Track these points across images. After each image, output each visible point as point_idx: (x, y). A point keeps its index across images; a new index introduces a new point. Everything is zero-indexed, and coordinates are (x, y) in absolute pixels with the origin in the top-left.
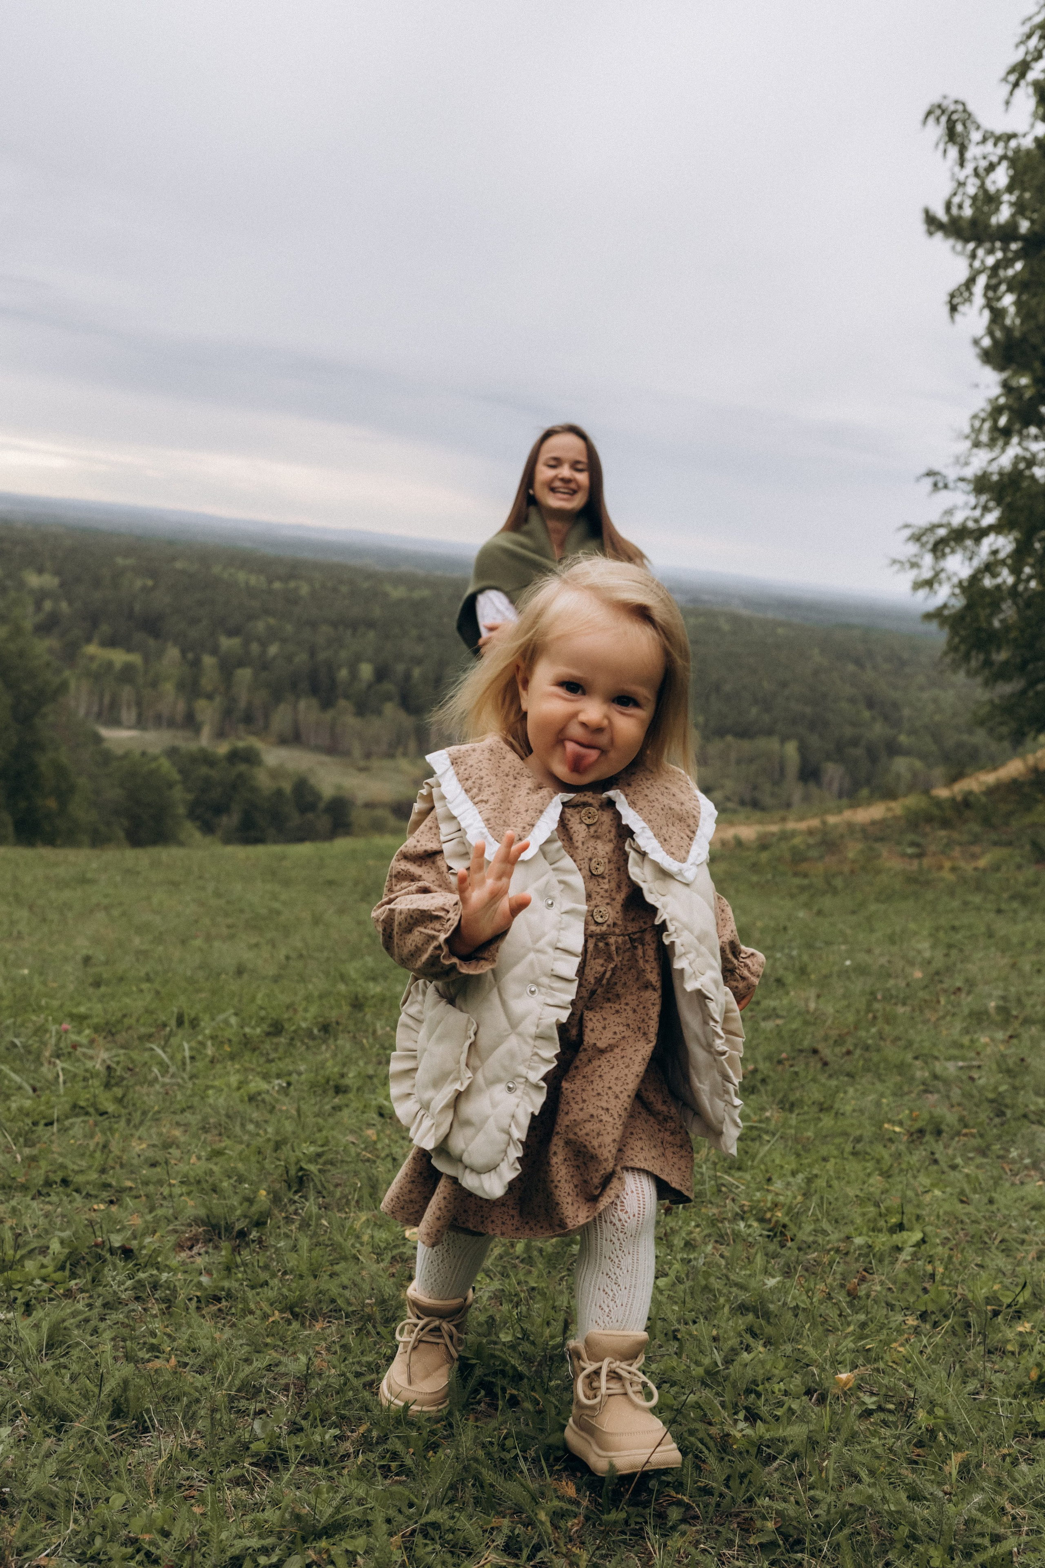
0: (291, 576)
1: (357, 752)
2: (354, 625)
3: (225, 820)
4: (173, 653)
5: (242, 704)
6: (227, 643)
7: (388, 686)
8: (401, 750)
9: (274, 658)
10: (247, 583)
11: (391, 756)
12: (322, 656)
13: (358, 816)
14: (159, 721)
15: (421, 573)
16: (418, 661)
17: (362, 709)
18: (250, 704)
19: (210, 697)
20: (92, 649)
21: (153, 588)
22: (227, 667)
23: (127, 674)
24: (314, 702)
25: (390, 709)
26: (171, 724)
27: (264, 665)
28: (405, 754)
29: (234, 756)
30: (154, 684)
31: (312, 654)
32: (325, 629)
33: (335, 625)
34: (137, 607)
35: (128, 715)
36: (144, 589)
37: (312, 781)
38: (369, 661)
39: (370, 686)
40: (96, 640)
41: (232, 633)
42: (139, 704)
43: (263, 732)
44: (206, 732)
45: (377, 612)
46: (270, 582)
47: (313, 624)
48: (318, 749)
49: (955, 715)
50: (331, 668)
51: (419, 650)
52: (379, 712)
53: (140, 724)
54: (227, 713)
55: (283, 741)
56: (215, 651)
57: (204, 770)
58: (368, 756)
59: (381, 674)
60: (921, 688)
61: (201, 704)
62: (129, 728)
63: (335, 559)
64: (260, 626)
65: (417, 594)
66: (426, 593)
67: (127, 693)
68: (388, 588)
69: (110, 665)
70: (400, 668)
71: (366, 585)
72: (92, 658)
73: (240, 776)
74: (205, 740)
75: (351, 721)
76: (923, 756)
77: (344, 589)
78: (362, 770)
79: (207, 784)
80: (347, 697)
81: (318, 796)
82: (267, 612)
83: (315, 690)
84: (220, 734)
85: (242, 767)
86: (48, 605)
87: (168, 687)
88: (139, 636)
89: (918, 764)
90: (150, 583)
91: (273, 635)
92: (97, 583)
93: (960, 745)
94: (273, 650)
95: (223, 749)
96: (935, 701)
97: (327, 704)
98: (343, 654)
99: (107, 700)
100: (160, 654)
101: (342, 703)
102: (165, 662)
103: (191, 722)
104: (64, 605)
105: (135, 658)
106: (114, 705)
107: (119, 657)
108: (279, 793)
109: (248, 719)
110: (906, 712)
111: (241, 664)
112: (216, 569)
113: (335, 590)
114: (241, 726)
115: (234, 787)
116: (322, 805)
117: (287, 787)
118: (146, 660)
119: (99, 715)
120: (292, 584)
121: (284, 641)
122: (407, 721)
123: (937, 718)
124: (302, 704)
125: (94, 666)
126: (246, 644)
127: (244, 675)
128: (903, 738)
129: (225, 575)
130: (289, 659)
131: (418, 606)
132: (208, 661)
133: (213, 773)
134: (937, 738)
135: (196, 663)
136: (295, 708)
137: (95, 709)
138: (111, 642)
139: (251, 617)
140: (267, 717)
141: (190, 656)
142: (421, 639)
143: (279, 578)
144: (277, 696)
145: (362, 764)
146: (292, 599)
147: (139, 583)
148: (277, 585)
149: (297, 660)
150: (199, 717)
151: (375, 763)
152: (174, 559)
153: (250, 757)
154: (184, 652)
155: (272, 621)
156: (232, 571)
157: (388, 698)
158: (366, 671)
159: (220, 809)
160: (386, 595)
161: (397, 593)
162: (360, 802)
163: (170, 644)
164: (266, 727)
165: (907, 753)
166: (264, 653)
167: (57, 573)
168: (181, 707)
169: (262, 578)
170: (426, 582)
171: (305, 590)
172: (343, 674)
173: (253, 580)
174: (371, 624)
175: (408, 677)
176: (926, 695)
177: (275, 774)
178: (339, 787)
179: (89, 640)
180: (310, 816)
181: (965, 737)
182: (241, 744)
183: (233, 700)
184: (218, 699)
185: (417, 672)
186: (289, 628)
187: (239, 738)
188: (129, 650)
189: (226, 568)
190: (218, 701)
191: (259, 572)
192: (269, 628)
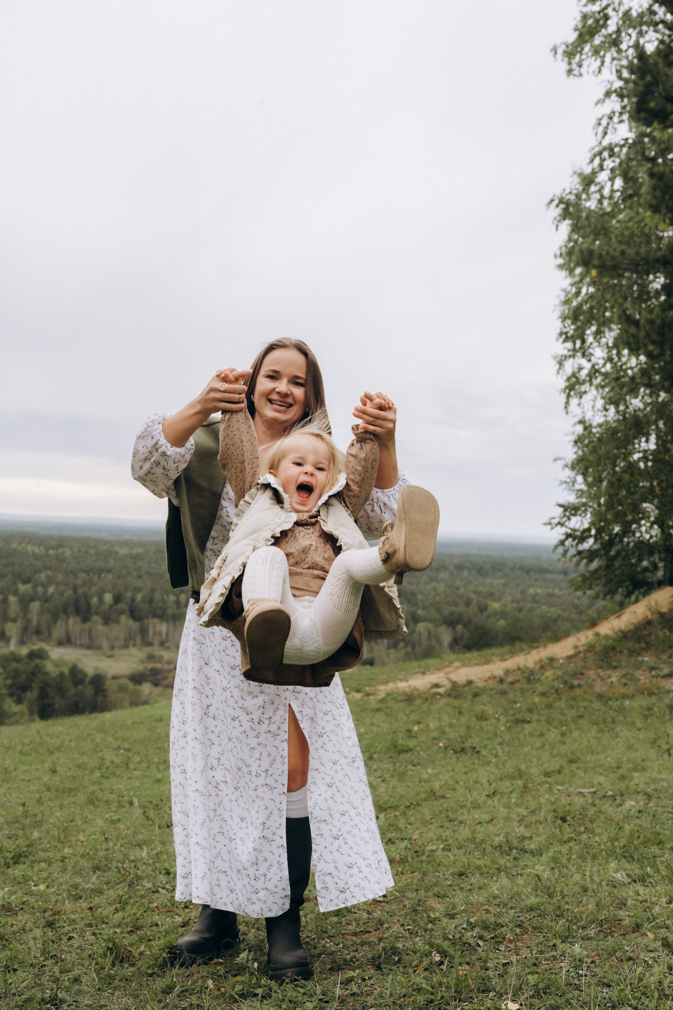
0: (60, 546)
1: (106, 645)
2: (100, 572)
3: (29, 694)
5: (34, 623)
6: (23, 588)
7: (122, 606)
8: (132, 643)
9: (53, 594)
10: (33, 552)
11: (126, 647)
12: (81, 591)
13: (111, 685)
15: (136, 539)
16: (139, 590)
17: (107, 620)
18: (39, 623)
19: (14, 621)
22: (25, 602)
24: (78, 619)
25: (124, 619)
27: (47, 599)
28: (134, 645)
29: (32, 655)
31: (75, 589)
32: (81, 575)
33: (87, 572)
37: (80, 666)
38: (110, 592)
39: (111, 607)
41: (25, 582)
43: (48, 639)
44: (13, 641)
45: (112, 563)
46: (47, 550)
47: (74, 573)
48: (81, 646)
49: (446, 597)
50: (87, 598)
51: (139, 583)
52: (117, 622)
54: (25, 629)
55: (60, 643)
56: (16, 593)
57: (14, 665)
58: (112, 648)
59: (117, 599)
60: (426, 583)
61: (9, 625)
63: (85, 535)
64: (42, 576)
65: (135, 551)
66: (140, 550)
68: (118, 549)
70: (129, 594)
71: (104, 548)
73: (37, 666)
74: (13, 646)
75: (101, 628)
76: (432, 621)
77: (92, 551)
78: (109, 657)
79: (16, 674)
80: (97, 614)
81: (85, 675)
82: (46, 568)
83: (78, 612)
84: (22, 642)
85: (38, 661)
89: (430, 626)
91: (50, 581)
93: (452, 613)
94: (51, 590)
95: (24, 651)
96: (434, 589)
97: (86, 619)
98: (94, 589)
101: (95, 618)
103: (3, 637)
108: (62, 674)
109: (38, 632)
110: (420, 597)
111: (32, 600)
112: (14, 545)
113: (86, 552)
114: (34, 637)
115: (33, 673)
116: (87, 680)
117: (66, 671)
120: (60, 551)
121: (58, 584)
122: (135, 626)
123: (437, 599)
124: (71, 621)
126: (35, 587)
127: (35, 606)
128: (420, 612)
129: (20, 548)
130: (62, 595)
131: (136, 558)
132: (12, 599)
133: (19, 666)
134: (439, 611)
135: (5, 601)
136: (67, 624)
139: (36, 572)
140: (49, 630)
141: (1, 597)
142: (139, 577)
143: (52, 548)
144: (55, 617)
145: (109, 653)
146: (61, 559)
148: (51, 552)
149: (66, 595)
150: (8, 633)
151: (117, 652)
153: (40, 655)
155: (49, 573)
156: (24, 545)
157: (122, 613)
158: (108, 598)
159: (24, 688)
160: (117, 553)
161: (123, 551)
162: (109, 676)
164: (50, 635)
165: (424, 620)
166: (45, 592)
169: (42, 548)
170: (141, 544)
171: (68, 553)
172: (95, 600)
173: (36, 550)
174: (110, 571)
175: (133, 600)
176: (429, 587)
177: (57, 664)
178: (97, 669)
180: (80, 687)
181: (454, 608)
182: (35, 648)
183: (29, 621)
184: (19, 621)
185: (139, 597)
186: (60, 577)
187: (33, 644)
189: (20, 544)
190: (19, 622)
191: (40, 545)
192: (48, 577)
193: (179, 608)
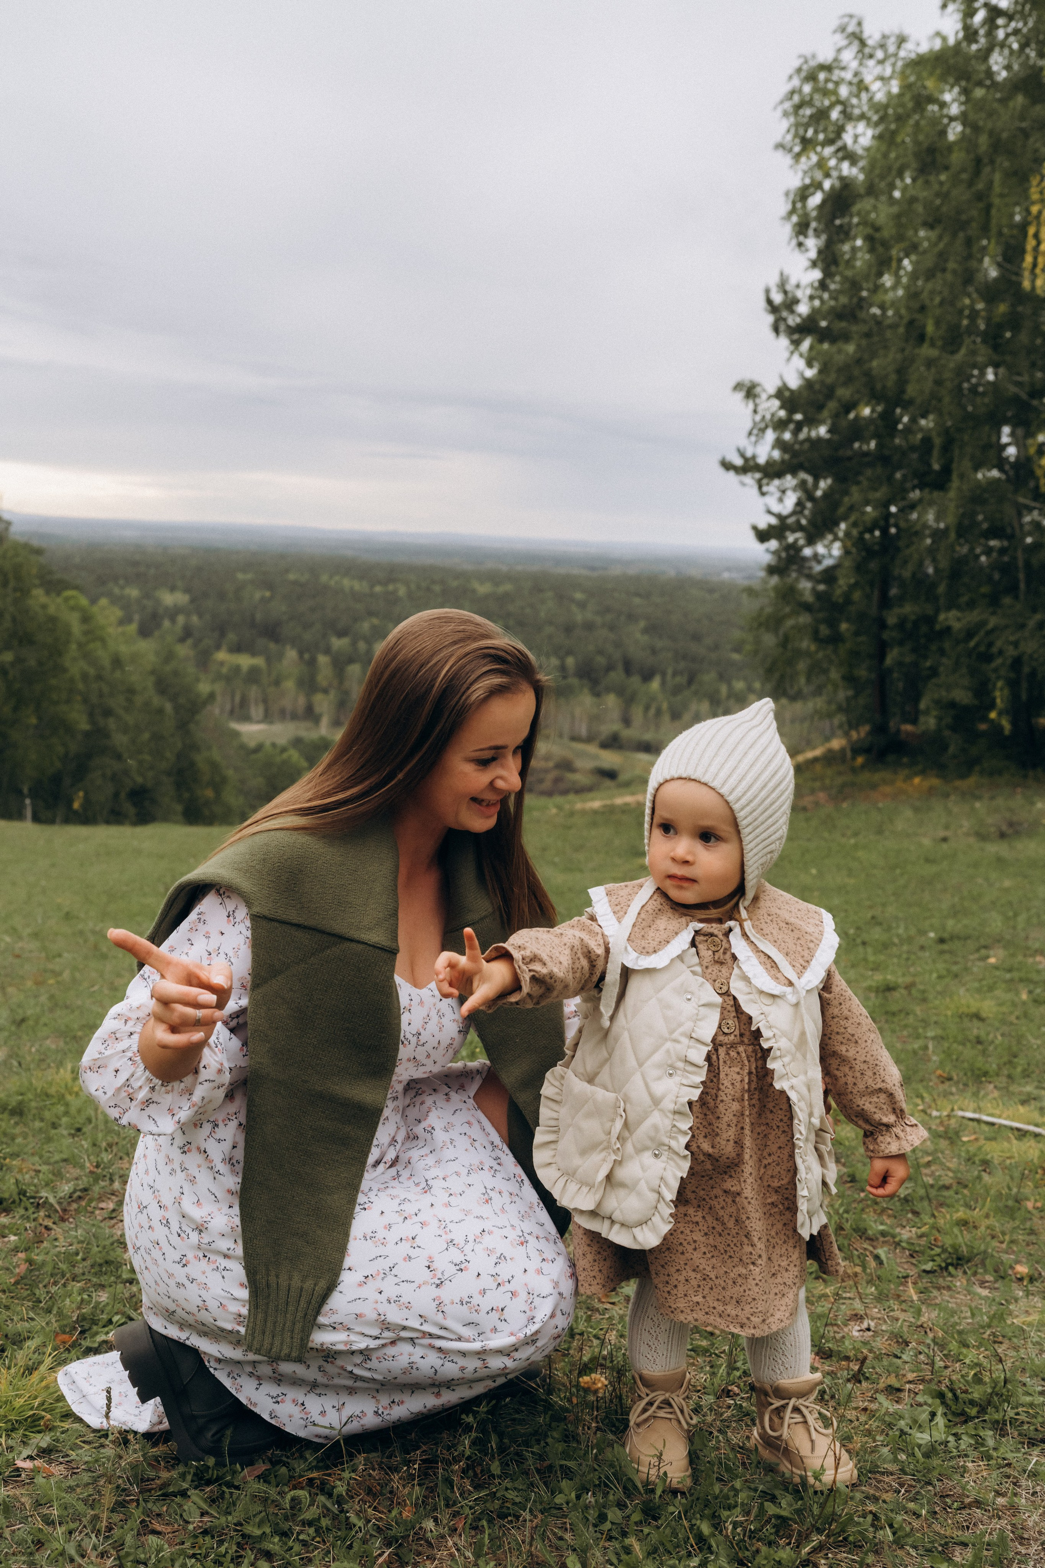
0: (390, 580)
4: (291, 654)
6: (338, 643)
10: (352, 588)
14: (283, 715)
15: (504, 568)
19: (325, 691)
20: (222, 655)
21: (272, 598)
22: (340, 664)
23: (253, 676)
26: (294, 717)
30: (277, 683)
34: (259, 617)
35: (257, 711)
36: (263, 599)
40: (224, 647)
41: (341, 634)
42: (265, 701)
44: (325, 721)
46: (372, 587)
53: (267, 718)
54: (342, 704)
56: (327, 651)
61: (318, 698)
62: (259, 722)
63: (428, 561)
64: (365, 626)
65: (501, 589)
66: (508, 587)
67: (254, 692)
68: (476, 585)
69: (237, 669)
71: (455, 584)
72: (222, 664)
74: (324, 729)
77: (437, 588)
82: (371, 614)
84: (337, 723)
86: (181, 619)
87: (289, 685)
88: (261, 642)
90: (268, 594)
91: (377, 633)
92: (222, 596)
99: (237, 699)
100: (280, 656)
102: (285, 662)
103: (310, 714)
104: (195, 619)
105: (259, 661)
106: (244, 702)
107: (245, 661)
111: (351, 661)
112: (324, 578)
113: (428, 589)
118: (269, 660)
119: (232, 712)
120: (391, 587)
125: (224, 670)
126: (354, 643)
127: (354, 669)
129: (332, 583)
131: (502, 600)
132: (323, 659)
135: (312, 663)
137: (228, 707)
138: (237, 649)
139: (355, 620)
141: (307, 656)
143: (379, 583)
146: (392, 601)
147: (258, 595)
148: (378, 589)
150: (317, 709)
152: (287, 571)
154: (301, 653)
155: (375, 621)
156: (337, 578)
160: (474, 591)
161: (484, 589)
163: (288, 647)
167: (187, 590)
168: (302, 701)
169: (365, 584)
170: (509, 577)
171: (402, 591)
173: (357, 586)
179: (218, 647)
183: (347, 693)
188: (254, 654)
189: (331, 577)
190: (332, 694)
191: (361, 578)
192: (374, 627)
193: (565, 677)
